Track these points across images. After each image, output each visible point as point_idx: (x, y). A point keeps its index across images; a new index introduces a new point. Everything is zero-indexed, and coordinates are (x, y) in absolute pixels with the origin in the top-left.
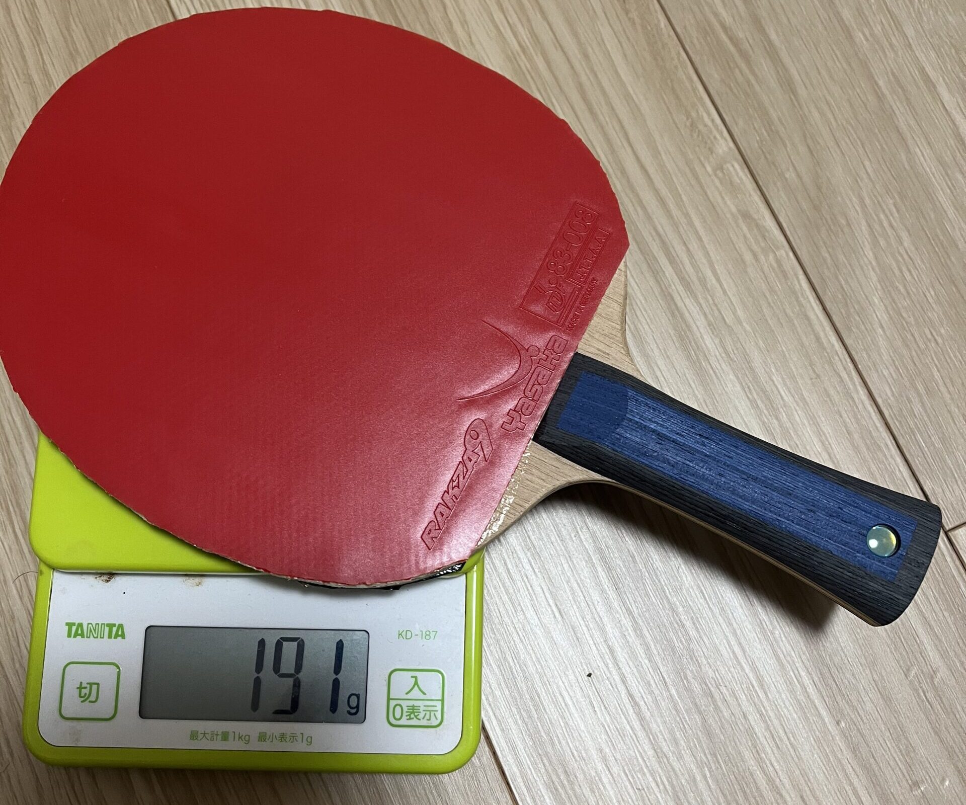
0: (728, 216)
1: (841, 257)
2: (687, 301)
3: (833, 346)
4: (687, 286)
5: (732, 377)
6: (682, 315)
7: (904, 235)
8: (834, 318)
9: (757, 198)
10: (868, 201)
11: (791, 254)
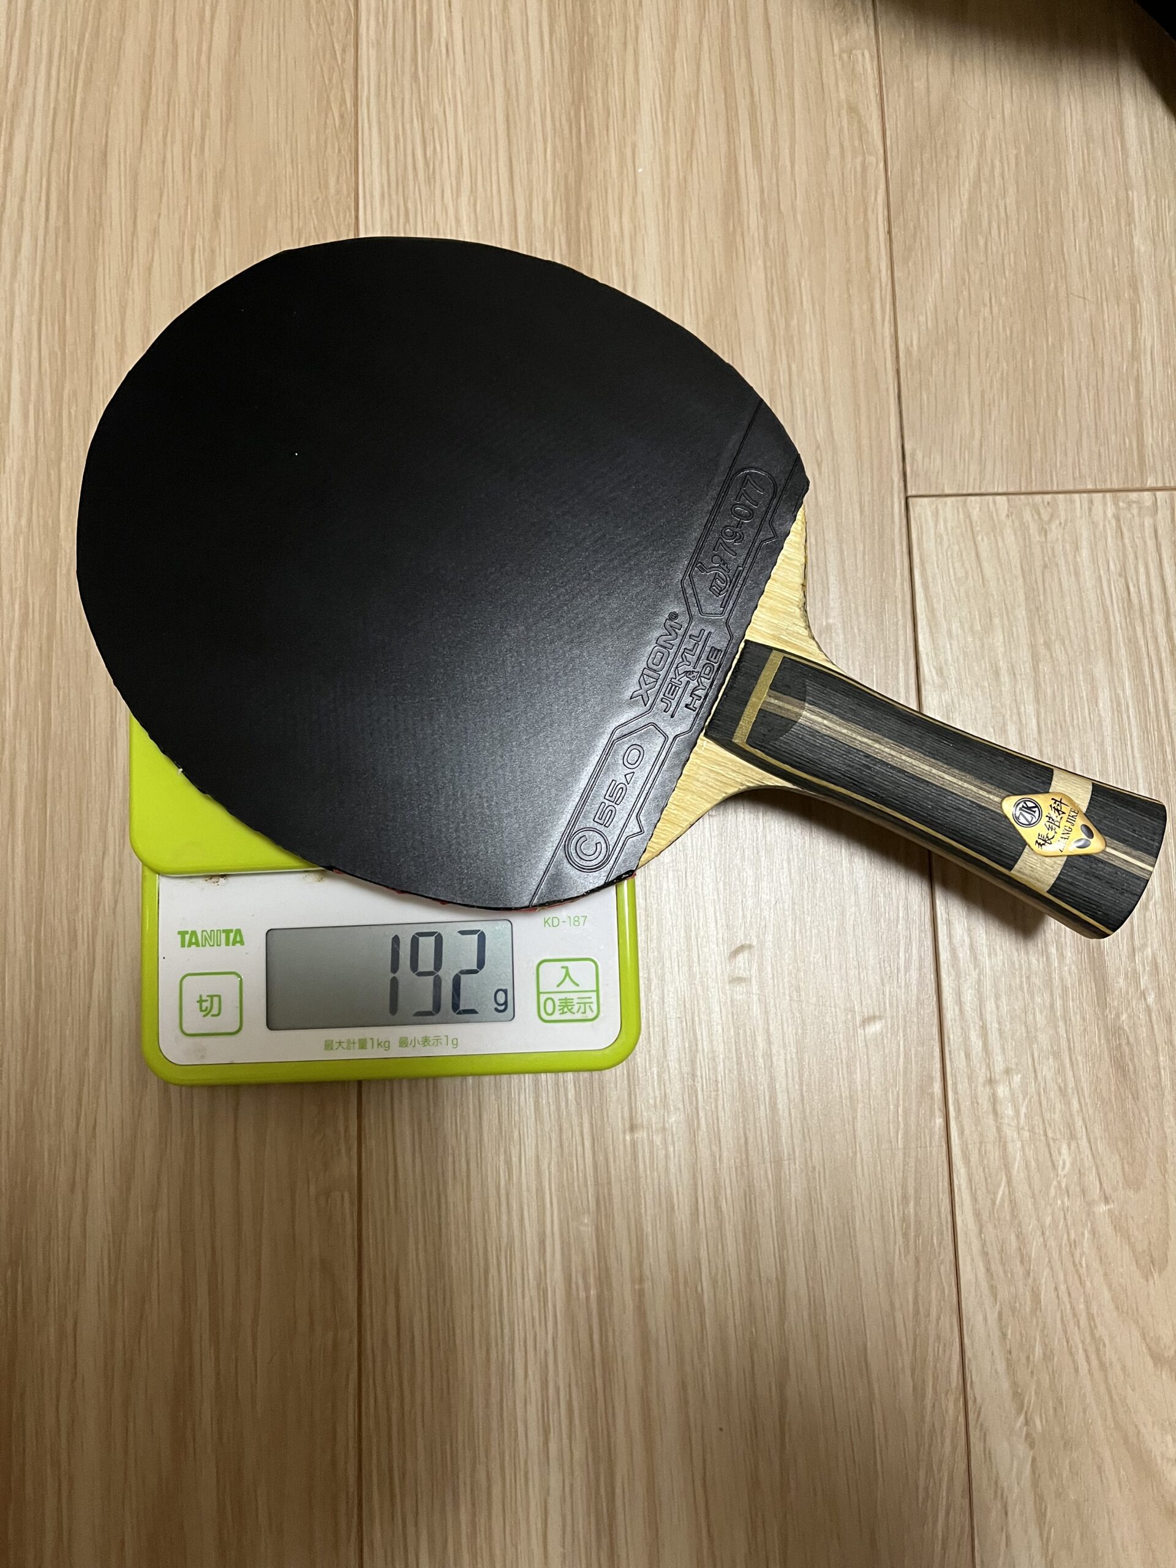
0: (835, 104)
1: (933, 187)
2: (750, 170)
3: (880, 271)
4: (757, 157)
5: (760, 262)
6: (737, 183)
7: (1012, 190)
8: (895, 246)
9: (873, 94)
10: (989, 142)
11: (882, 165)
